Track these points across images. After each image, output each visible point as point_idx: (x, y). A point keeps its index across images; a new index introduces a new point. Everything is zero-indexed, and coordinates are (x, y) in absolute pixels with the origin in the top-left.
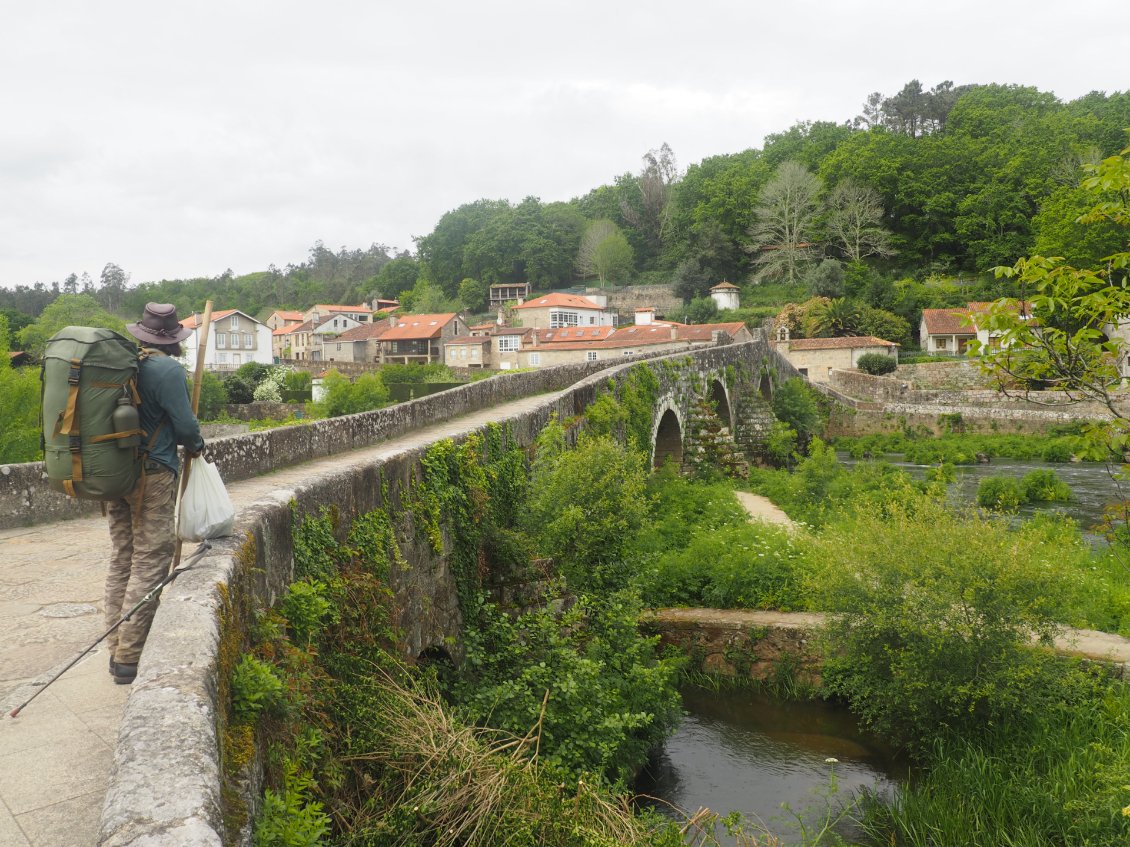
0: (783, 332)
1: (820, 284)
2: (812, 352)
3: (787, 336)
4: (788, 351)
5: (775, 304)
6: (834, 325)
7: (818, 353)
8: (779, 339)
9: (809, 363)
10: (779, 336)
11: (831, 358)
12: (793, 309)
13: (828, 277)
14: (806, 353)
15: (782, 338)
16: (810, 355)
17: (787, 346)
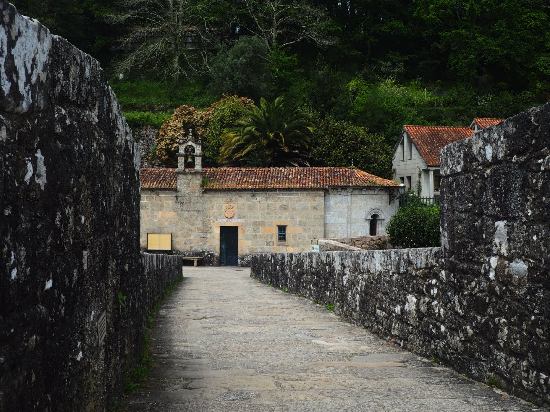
0: (190, 151)
1: (237, 75)
2: (247, 195)
3: (198, 161)
4: (198, 192)
5: (152, 109)
6: (273, 144)
7: (259, 198)
8: (181, 166)
9: (240, 217)
10: (181, 161)
11: (284, 208)
12: (190, 113)
13: (249, 64)
14: (235, 197)
15: (189, 165)
16: (243, 201)
17: (197, 181)
